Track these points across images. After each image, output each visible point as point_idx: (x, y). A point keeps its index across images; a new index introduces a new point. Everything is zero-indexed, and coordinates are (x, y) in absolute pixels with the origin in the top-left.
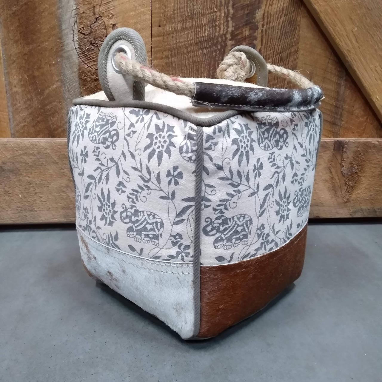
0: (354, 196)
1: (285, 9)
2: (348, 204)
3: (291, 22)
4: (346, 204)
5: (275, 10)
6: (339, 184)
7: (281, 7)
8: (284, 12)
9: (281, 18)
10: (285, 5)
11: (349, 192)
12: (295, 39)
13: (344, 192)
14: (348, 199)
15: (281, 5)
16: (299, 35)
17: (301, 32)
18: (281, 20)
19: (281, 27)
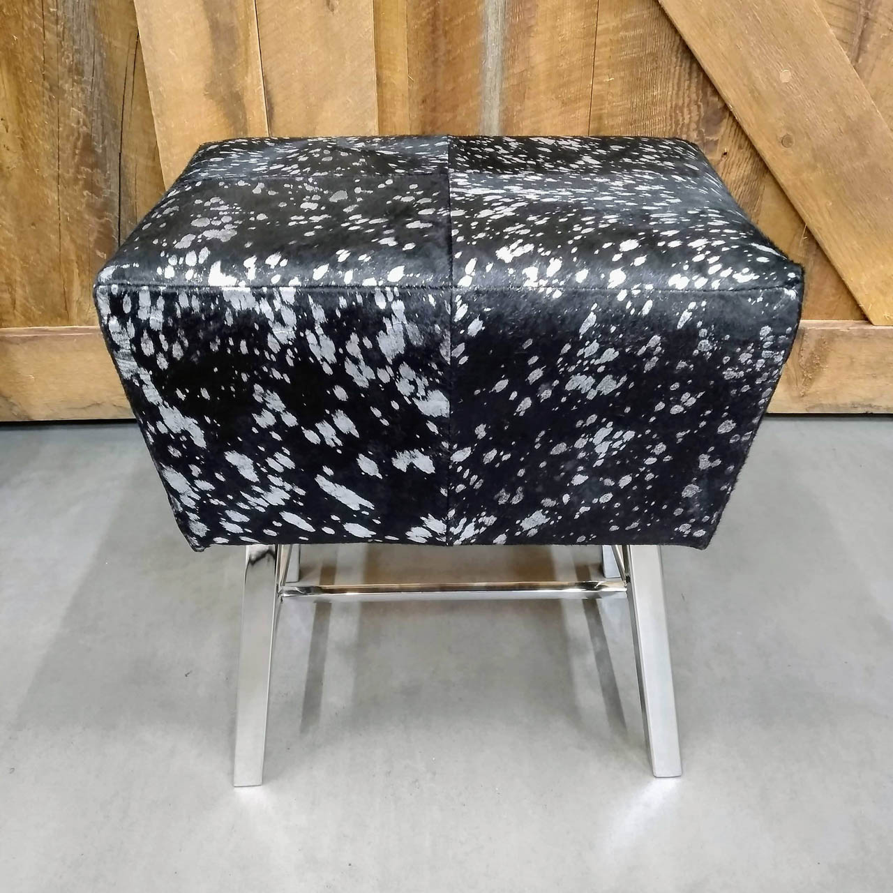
0: (812, 390)
1: (745, 177)
2: (805, 399)
3: (751, 192)
4: (801, 399)
5: (734, 179)
6: (795, 376)
7: (741, 175)
8: (744, 180)
9: (740, 186)
10: (746, 173)
11: (806, 386)
12: (755, 211)
13: (800, 385)
14: (804, 393)
15: (741, 173)
16: (760, 207)
17: (763, 202)
18: (740, 190)
19: (739, 197)
